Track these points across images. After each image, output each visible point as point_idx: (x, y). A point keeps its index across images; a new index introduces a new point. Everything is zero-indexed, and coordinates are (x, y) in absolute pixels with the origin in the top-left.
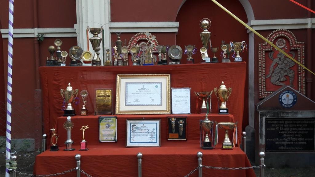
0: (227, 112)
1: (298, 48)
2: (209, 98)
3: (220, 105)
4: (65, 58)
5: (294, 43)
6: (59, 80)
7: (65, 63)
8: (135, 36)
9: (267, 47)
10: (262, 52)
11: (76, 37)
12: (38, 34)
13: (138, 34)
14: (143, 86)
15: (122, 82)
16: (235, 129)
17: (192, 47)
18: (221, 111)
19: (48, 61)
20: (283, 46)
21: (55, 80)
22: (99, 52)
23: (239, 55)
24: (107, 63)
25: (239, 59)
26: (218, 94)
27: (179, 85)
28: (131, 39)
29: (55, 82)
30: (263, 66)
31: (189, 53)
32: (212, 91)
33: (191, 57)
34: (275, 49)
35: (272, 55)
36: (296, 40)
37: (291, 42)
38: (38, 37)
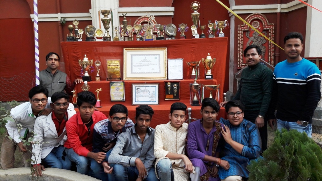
0: (212, 78)
1: (270, 28)
2: (198, 67)
3: (207, 72)
4: (82, 35)
5: (266, 25)
6: (77, 53)
7: (81, 39)
8: (139, 18)
9: (245, 28)
10: (241, 32)
11: (91, 21)
12: (61, 18)
13: (141, 17)
14: (145, 57)
15: (128, 54)
16: (217, 90)
17: (185, 25)
18: (207, 77)
19: (68, 37)
20: (257, 27)
21: (74, 53)
22: (109, 29)
23: (223, 31)
24: (116, 39)
25: (222, 35)
26: (205, 63)
27: (174, 57)
28: (136, 21)
29: (74, 55)
30: (241, 43)
31: (182, 30)
32: (200, 61)
33: (183, 34)
34: (251, 29)
35: (248, 34)
36: (268, 22)
37: (263, 23)
38: (61, 21)
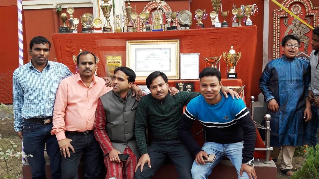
0: (236, 77)
1: (314, 13)
2: (218, 64)
3: (229, 69)
4: (77, 25)
5: (309, 9)
6: (72, 47)
7: (77, 30)
8: (149, 4)
9: (282, 13)
10: (277, 18)
11: (92, 7)
12: (56, 5)
13: (152, 2)
14: (153, 52)
15: (132, 48)
16: (242, 93)
17: (202, 12)
18: (230, 76)
19: (60, 28)
20: (299, 12)
21: (68, 47)
22: (109, 18)
23: (250, 18)
24: (117, 30)
25: (250, 23)
26: (227, 59)
27: (189, 51)
28: (145, 7)
30: (278, 32)
31: (199, 18)
32: (221, 56)
33: (201, 22)
34: (290, 15)
35: (287, 21)
36: (312, 5)
37: (306, 8)
38: (57, 8)
